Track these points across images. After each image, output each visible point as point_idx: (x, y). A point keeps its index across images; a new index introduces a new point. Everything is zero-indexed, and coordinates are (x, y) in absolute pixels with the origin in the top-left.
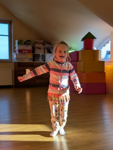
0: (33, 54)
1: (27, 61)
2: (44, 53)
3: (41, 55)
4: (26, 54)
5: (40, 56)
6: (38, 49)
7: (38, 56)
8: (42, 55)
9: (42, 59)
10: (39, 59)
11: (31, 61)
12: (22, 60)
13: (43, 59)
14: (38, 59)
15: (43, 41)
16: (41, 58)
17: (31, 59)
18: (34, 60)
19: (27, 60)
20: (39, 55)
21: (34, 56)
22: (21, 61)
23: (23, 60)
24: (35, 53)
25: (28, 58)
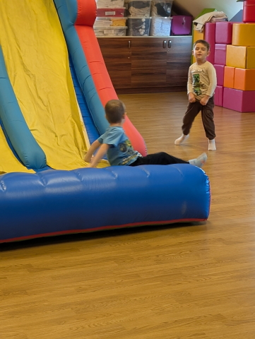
0: (126, 18)
1: (112, 35)
2: (151, 15)
3: (144, 20)
4: (111, 18)
5: (142, 23)
7: (137, 23)
8: (147, 21)
9: (145, 29)
10: (140, 30)
11: (121, 35)
13: (148, 30)
14: (138, 30)
16: (144, 27)
17: (121, 30)
18: (127, 32)
19: (113, 31)
20: (141, 19)
21: (127, 23)
22: (101, 36)
23: (105, 32)
24: (131, 17)
25: (115, 27)
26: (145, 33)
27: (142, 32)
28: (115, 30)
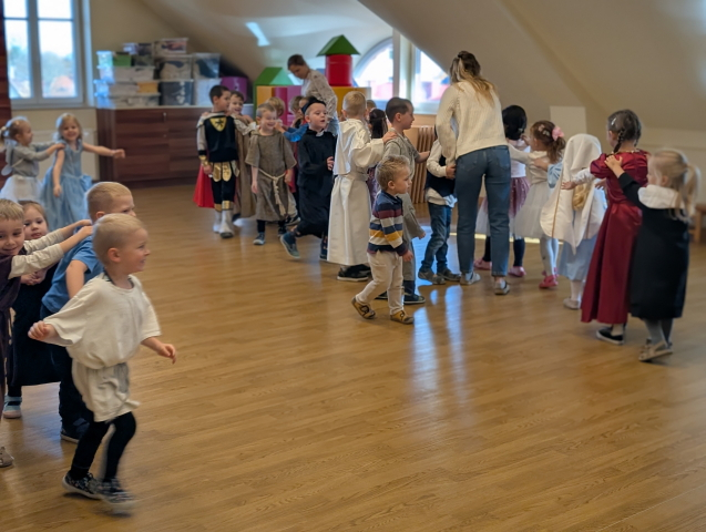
0: (157, 82)
1: (140, 105)
2: (192, 77)
3: (182, 84)
5: (180, 88)
6: (173, 67)
7: (175, 87)
8: (187, 84)
9: (186, 96)
10: (178, 97)
11: (153, 105)
12: (126, 101)
13: (189, 97)
14: (175, 98)
15: (185, 39)
16: (183, 93)
17: (152, 98)
18: (161, 101)
19: (141, 100)
20: (178, 83)
21: (160, 88)
22: (124, 107)
23: (130, 101)
24: (166, 80)
25: (144, 94)
26: (185, 101)
27: (181, 100)
28: (144, 98)
